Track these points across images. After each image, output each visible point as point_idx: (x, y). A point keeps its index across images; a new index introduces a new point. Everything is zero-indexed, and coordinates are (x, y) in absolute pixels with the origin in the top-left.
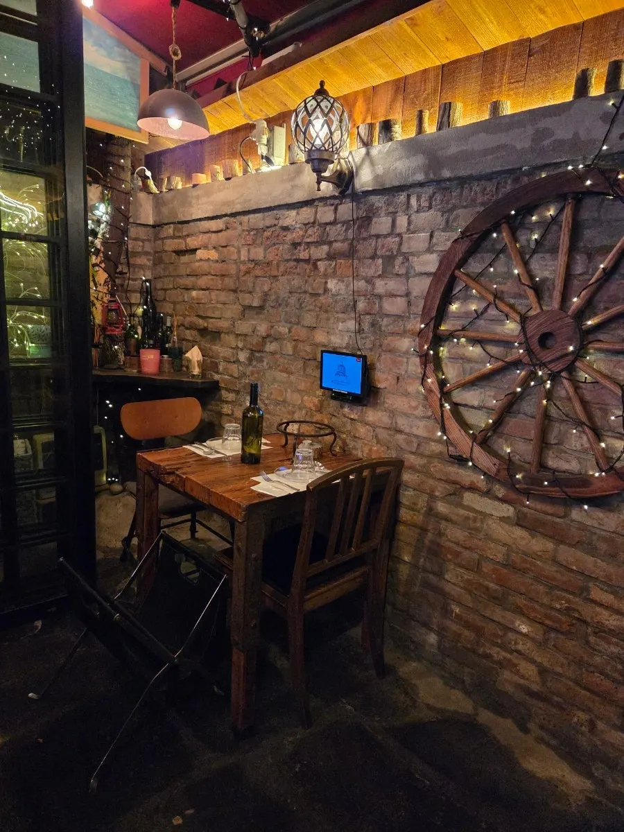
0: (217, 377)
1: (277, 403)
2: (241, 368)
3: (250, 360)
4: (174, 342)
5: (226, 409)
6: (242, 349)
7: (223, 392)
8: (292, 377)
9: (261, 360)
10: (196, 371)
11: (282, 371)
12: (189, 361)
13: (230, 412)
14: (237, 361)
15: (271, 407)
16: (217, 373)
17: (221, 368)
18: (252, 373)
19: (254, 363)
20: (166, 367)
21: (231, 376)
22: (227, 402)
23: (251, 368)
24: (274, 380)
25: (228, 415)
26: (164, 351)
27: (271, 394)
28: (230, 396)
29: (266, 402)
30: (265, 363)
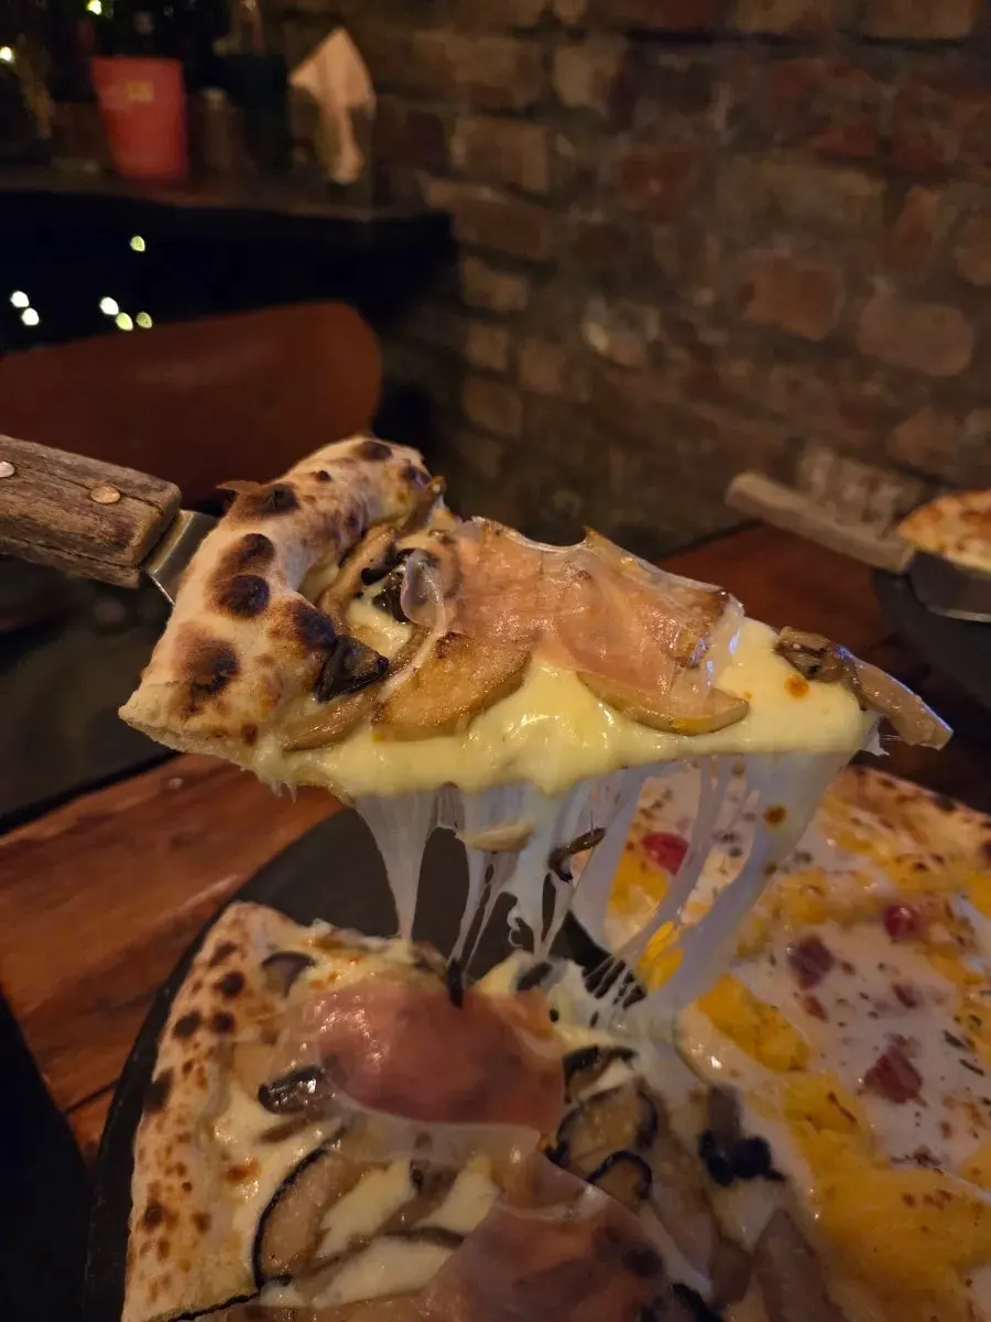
0: (438, 194)
1: (781, 348)
2: (564, 146)
3: (622, 95)
4: (247, 28)
5: (485, 347)
6: (577, 35)
7: (472, 271)
8: (927, 200)
9: (693, 94)
10: (347, 163)
11: (834, 158)
12: (312, 108)
13: (499, 363)
14: (547, 109)
15: (738, 370)
16: (443, 170)
17: (458, 149)
18: (634, 173)
19: (647, 112)
20: (222, 149)
21: (514, 189)
22: (489, 316)
23: (623, 146)
24: (772, 216)
25: (489, 374)
26: (200, 73)
27: (747, 294)
28: (508, 291)
29: (712, 337)
30: (718, 117)
